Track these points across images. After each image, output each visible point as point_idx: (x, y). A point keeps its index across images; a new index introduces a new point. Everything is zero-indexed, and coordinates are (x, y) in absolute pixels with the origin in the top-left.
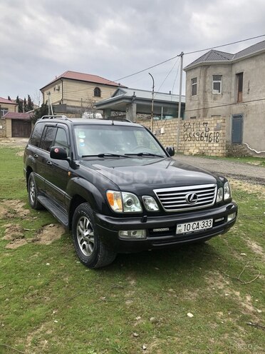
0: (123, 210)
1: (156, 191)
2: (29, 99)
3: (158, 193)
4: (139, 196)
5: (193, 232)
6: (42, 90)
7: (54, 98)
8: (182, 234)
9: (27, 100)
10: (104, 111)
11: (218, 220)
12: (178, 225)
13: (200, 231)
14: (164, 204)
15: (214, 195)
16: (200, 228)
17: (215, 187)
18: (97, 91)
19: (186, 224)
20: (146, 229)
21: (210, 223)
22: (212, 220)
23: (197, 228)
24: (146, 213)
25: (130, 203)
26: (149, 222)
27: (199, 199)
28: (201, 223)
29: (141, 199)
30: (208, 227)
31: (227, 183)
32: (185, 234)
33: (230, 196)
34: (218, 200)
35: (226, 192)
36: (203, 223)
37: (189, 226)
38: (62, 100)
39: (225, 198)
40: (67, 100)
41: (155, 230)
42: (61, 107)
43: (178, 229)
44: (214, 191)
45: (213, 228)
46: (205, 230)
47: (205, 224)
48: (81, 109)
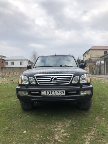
0: (21, 83)
2: (79, 59)
3: (36, 76)
4: (28, 77)
6: (83, 55)
7: (87, 57)
8: (45, 96)
9: (78, 59)
10: (105, 59)
11: (71, 92)
12: (42, 91)
13: (56, 96)
14: (38, 81)
15: (70, 79)
16: (56, 94)
17: (72, 75)
18: (105, 52)
19: (47, 91)
20: (28, 91)
21: (63, 93)
22: (64, 91)
23: (54, 94)
24: (30, 85)
25: (25, 80)
26: (29, 88)
27: (58, 80)
28: (56, 91)
29: (28, 79)
30: (62, 95)
31: (86, 75)
32: (47, 96)
33: (87, 82)
34: (73, 82)
35: (84, 79)
36: (58, 92)
37: (49, 92)
38: (90, 58)
39: (81, 82)
40: (92, 57)
41: (32, 92)
42: (90, 61)
43: (42, 93)
44: (71, 77)
45: (66, 96)
46: (60, 96)
47: (60, 93)
48: (96, 60)
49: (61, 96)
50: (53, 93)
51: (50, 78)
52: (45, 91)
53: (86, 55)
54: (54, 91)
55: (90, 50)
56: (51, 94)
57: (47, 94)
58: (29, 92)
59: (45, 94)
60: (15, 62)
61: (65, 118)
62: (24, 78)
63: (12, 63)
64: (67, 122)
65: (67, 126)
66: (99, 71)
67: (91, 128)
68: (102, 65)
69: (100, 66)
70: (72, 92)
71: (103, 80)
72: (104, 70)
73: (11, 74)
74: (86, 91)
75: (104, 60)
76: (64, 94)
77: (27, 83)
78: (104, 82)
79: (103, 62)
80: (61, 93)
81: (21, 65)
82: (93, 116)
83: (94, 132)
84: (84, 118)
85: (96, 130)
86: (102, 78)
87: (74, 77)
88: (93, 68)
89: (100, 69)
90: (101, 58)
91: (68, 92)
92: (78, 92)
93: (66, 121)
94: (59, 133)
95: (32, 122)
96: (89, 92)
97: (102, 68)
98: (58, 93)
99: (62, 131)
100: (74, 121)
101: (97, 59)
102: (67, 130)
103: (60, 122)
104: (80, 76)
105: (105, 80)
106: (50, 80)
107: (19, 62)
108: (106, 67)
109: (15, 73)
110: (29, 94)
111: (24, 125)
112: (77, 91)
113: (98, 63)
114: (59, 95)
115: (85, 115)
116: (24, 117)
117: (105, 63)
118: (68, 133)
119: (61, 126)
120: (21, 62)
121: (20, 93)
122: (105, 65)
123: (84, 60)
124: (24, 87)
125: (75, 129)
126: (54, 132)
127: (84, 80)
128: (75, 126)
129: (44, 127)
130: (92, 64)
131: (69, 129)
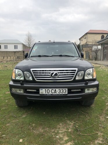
0: (15, 78)
1: (32, 69)
3: (33, 71)
5: (52, 95)
6: (80, 39)
7: (84, 42)
8: (44, 95)
10: (102, 44)
11: (74, 90)
12: (40, 89)
13: (57, 95)
14: (36, 77)
15: (74, 75)
16: (57, 93)
17: (75, 70)
18: (103, 37)
19: (47, 89)
20: (23, 89)
21: (66, 91)
22: (67, 89)
23: (55, 92)
24: (26, 81)
25: (19, 75)
26: (25, 85)
27: (59, 76)
28: (57, 90)
29: (24, 73)
30: (64, 93)
31: (91, 69)
32: (46, 95)
33: (93, 77)
34: (77, 78)
35: (89, 74)
36: (60, 90)
37: (48, 90)
38: (87, 42)
39: (86, 78)
40: (89, 42)
41: (28, 90)
42: (86, 45)
43: (41, 91)
44: (75, 72)
45: (68, 95)
46: (61, 95)
47: (61, 91)
48: (93, 45)
49: (63, 95)
50: (53, 91)
51: (50, 73)
52: (44, 90)
53: (83, 39)
54: (54, 89)
55: (87, 34)
56: (50, 93)
57: (47, 93)
58: (25, 90)
59: (44, 93)
60: (9, 46)
61: (67, 118)
62: (18, 72)
63: (6, 47)
64: (69, 124)
65: (70, 130)
66: (95, 57)
67: (98, 133)
68: (99, 50)
69: (97, 51)
70: (76, 90)
71: (100, 66)
72: (100, 55)
73: (5, 58)
74: (91, 89)
75: (100, 45)
76: (67, 93)
77: (22, 79)
78: (101, 69)
79: (100, 47)
80: (63, 91)
81: (15, 48)
82: (96, 115)
83: (101, 139)
84: (87, 117)
85: (103, 136)
86: (99, 64)
87: (78, 72)
88: (89, 53)
89: (96, 54)
90: (98, 43)
91: (71, 90)
92: (83, 90)
93: (68, 122)
94: (61, 143)
95: (30, 124)
96: (95, 90)
97: (99, 53)
98: (59, 92)
99: (64, 139)
100: (77, 123)
101: (94, 43)
102: (71, 137)
103: (61, 124)
104: (85, 71)
105: (102, 66)
106: (49, 76)
107: (13, 46)
108: (103, 52)
109: (9, 58)
110: (24, 93)
111: (20, 129)
112: (81, 89)
113: (94, 48)
114: (61, 93)
115: (88, 113)
116: (20, 117)
117: (102, 48)
118: (72, 141)
119: (63, 131)
120: (15, 46)
121: (14, 90)
122: (102, 51)
123: (81, 45)
124: (19, 83)
125: (79, 135)
126: (55, 141)
127: (90, 76)
128: (80, 131)
129: (44, 132)
130: (88, 49)
131: (73, 135)
